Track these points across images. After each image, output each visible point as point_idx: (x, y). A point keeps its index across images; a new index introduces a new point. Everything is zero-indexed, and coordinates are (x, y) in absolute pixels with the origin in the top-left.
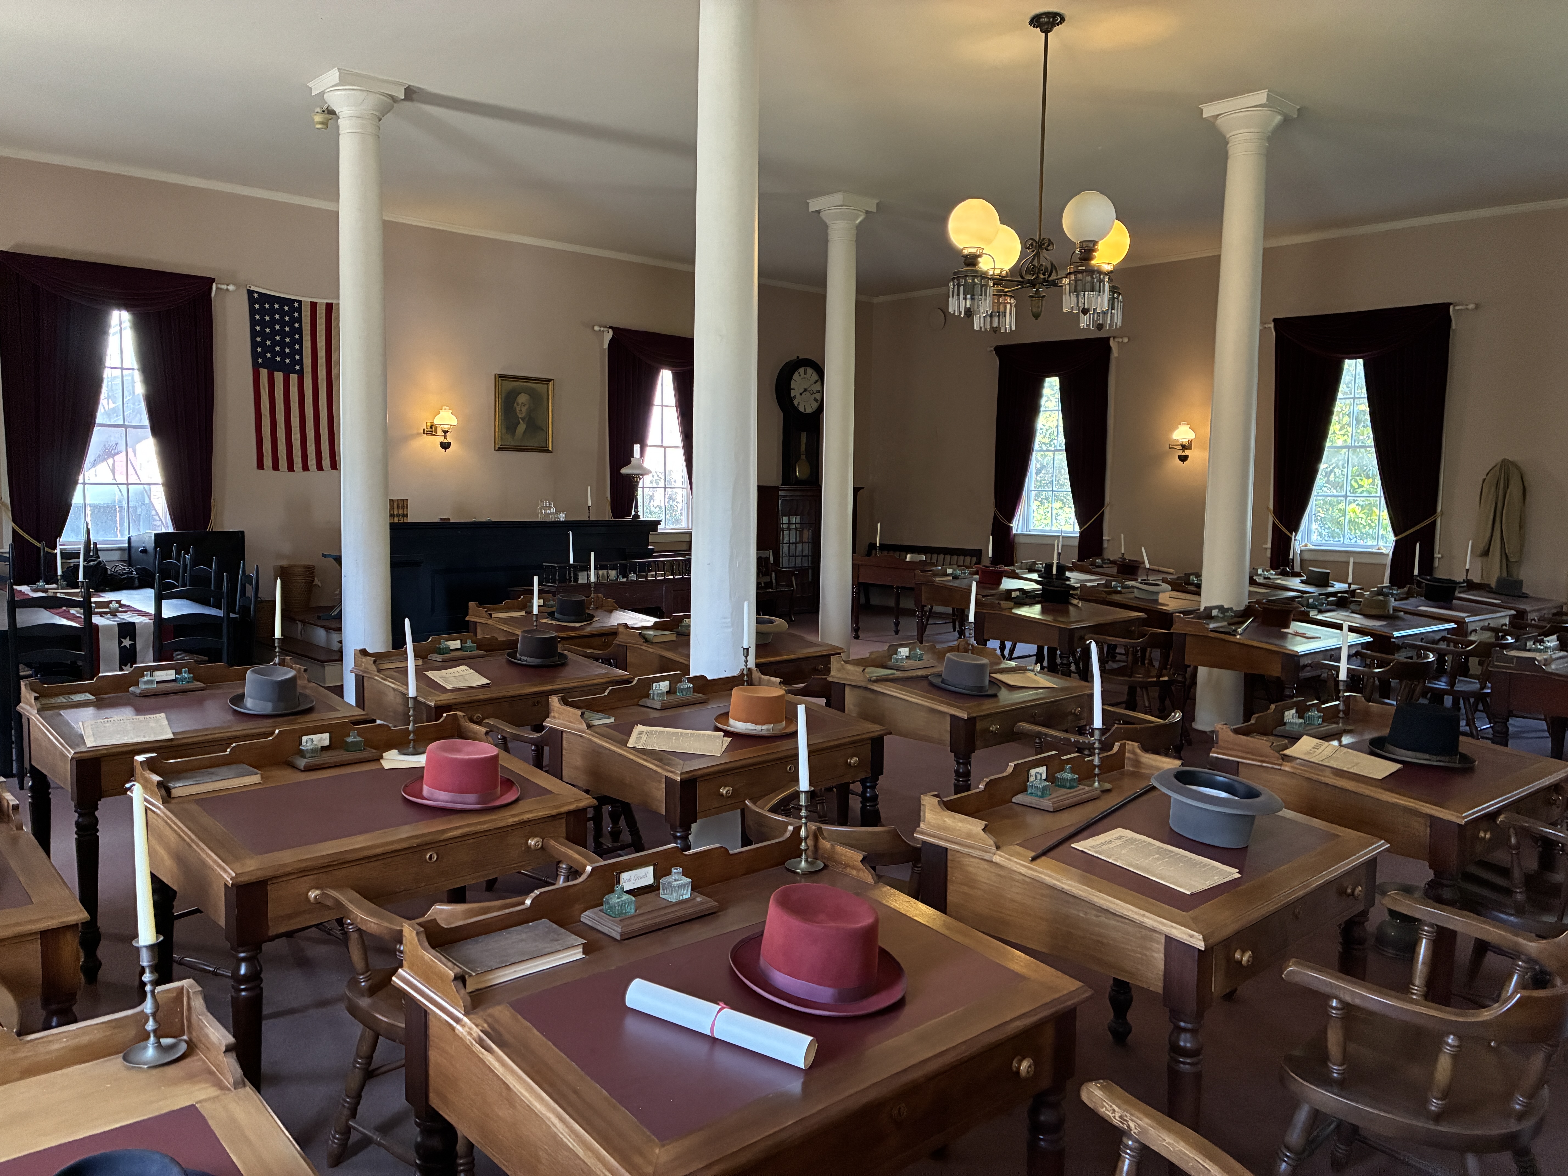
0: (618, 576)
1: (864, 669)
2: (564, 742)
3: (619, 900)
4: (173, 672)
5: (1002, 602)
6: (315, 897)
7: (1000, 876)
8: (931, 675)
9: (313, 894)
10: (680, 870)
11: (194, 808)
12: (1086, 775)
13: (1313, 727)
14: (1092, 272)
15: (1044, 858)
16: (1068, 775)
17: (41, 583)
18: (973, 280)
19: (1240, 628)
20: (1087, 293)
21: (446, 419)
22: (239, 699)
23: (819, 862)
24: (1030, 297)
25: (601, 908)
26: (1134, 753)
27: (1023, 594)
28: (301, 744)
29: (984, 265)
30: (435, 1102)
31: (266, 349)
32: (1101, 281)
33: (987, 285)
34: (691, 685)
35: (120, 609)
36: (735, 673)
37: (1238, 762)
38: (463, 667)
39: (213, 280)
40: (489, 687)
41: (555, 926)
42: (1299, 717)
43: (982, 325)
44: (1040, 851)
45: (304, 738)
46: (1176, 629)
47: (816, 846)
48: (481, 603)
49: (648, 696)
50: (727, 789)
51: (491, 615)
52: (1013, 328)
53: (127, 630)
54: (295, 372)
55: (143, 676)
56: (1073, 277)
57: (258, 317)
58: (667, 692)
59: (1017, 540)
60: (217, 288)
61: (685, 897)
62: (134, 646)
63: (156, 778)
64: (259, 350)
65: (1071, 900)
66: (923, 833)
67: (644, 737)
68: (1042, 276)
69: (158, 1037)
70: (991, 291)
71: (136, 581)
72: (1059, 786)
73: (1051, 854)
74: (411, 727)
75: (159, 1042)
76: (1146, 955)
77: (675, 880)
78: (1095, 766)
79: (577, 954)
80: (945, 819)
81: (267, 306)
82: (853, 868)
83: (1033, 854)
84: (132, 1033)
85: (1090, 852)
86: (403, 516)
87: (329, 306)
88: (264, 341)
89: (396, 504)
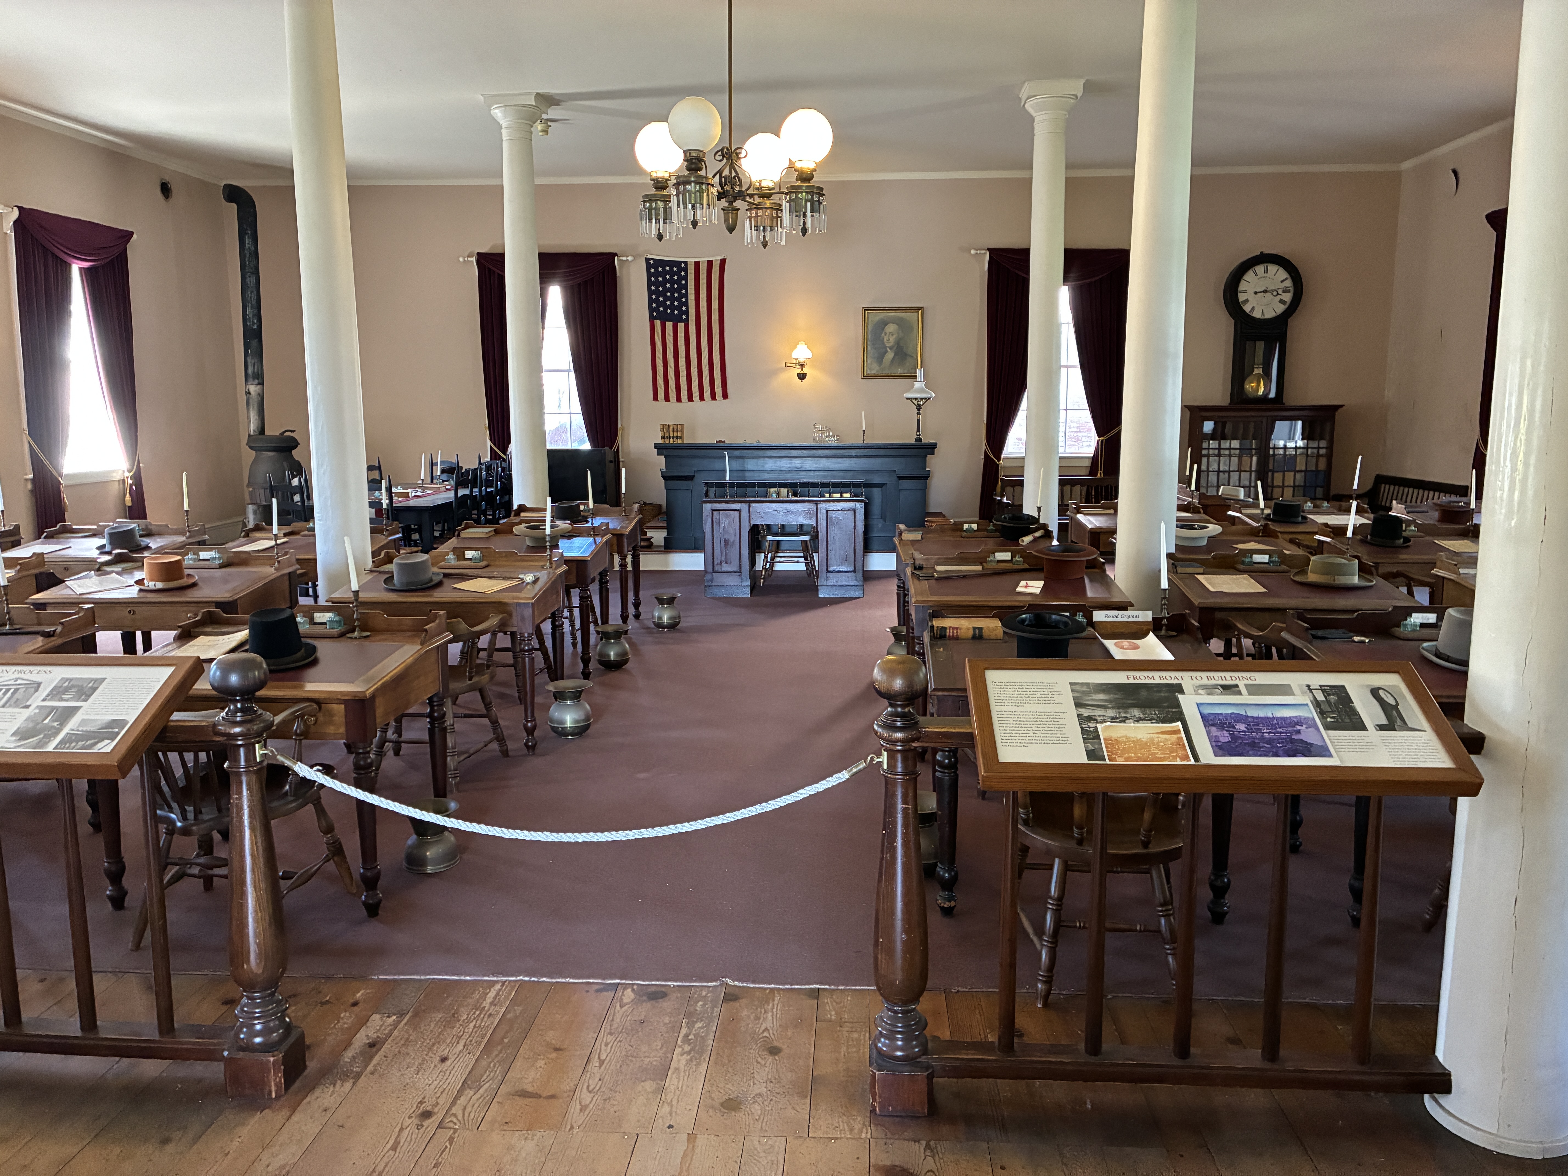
0: (788, 494)
21: (802, 352)
31: (659, 304)
39: (616, 254)
54: (681, 321)
57: (653, 279)
60: (620, 261)
64: (654, 305)
81: (660, 269)
86: (677, 438)
87: (710, 263)
88: (658, 298)
89: (671, 428)
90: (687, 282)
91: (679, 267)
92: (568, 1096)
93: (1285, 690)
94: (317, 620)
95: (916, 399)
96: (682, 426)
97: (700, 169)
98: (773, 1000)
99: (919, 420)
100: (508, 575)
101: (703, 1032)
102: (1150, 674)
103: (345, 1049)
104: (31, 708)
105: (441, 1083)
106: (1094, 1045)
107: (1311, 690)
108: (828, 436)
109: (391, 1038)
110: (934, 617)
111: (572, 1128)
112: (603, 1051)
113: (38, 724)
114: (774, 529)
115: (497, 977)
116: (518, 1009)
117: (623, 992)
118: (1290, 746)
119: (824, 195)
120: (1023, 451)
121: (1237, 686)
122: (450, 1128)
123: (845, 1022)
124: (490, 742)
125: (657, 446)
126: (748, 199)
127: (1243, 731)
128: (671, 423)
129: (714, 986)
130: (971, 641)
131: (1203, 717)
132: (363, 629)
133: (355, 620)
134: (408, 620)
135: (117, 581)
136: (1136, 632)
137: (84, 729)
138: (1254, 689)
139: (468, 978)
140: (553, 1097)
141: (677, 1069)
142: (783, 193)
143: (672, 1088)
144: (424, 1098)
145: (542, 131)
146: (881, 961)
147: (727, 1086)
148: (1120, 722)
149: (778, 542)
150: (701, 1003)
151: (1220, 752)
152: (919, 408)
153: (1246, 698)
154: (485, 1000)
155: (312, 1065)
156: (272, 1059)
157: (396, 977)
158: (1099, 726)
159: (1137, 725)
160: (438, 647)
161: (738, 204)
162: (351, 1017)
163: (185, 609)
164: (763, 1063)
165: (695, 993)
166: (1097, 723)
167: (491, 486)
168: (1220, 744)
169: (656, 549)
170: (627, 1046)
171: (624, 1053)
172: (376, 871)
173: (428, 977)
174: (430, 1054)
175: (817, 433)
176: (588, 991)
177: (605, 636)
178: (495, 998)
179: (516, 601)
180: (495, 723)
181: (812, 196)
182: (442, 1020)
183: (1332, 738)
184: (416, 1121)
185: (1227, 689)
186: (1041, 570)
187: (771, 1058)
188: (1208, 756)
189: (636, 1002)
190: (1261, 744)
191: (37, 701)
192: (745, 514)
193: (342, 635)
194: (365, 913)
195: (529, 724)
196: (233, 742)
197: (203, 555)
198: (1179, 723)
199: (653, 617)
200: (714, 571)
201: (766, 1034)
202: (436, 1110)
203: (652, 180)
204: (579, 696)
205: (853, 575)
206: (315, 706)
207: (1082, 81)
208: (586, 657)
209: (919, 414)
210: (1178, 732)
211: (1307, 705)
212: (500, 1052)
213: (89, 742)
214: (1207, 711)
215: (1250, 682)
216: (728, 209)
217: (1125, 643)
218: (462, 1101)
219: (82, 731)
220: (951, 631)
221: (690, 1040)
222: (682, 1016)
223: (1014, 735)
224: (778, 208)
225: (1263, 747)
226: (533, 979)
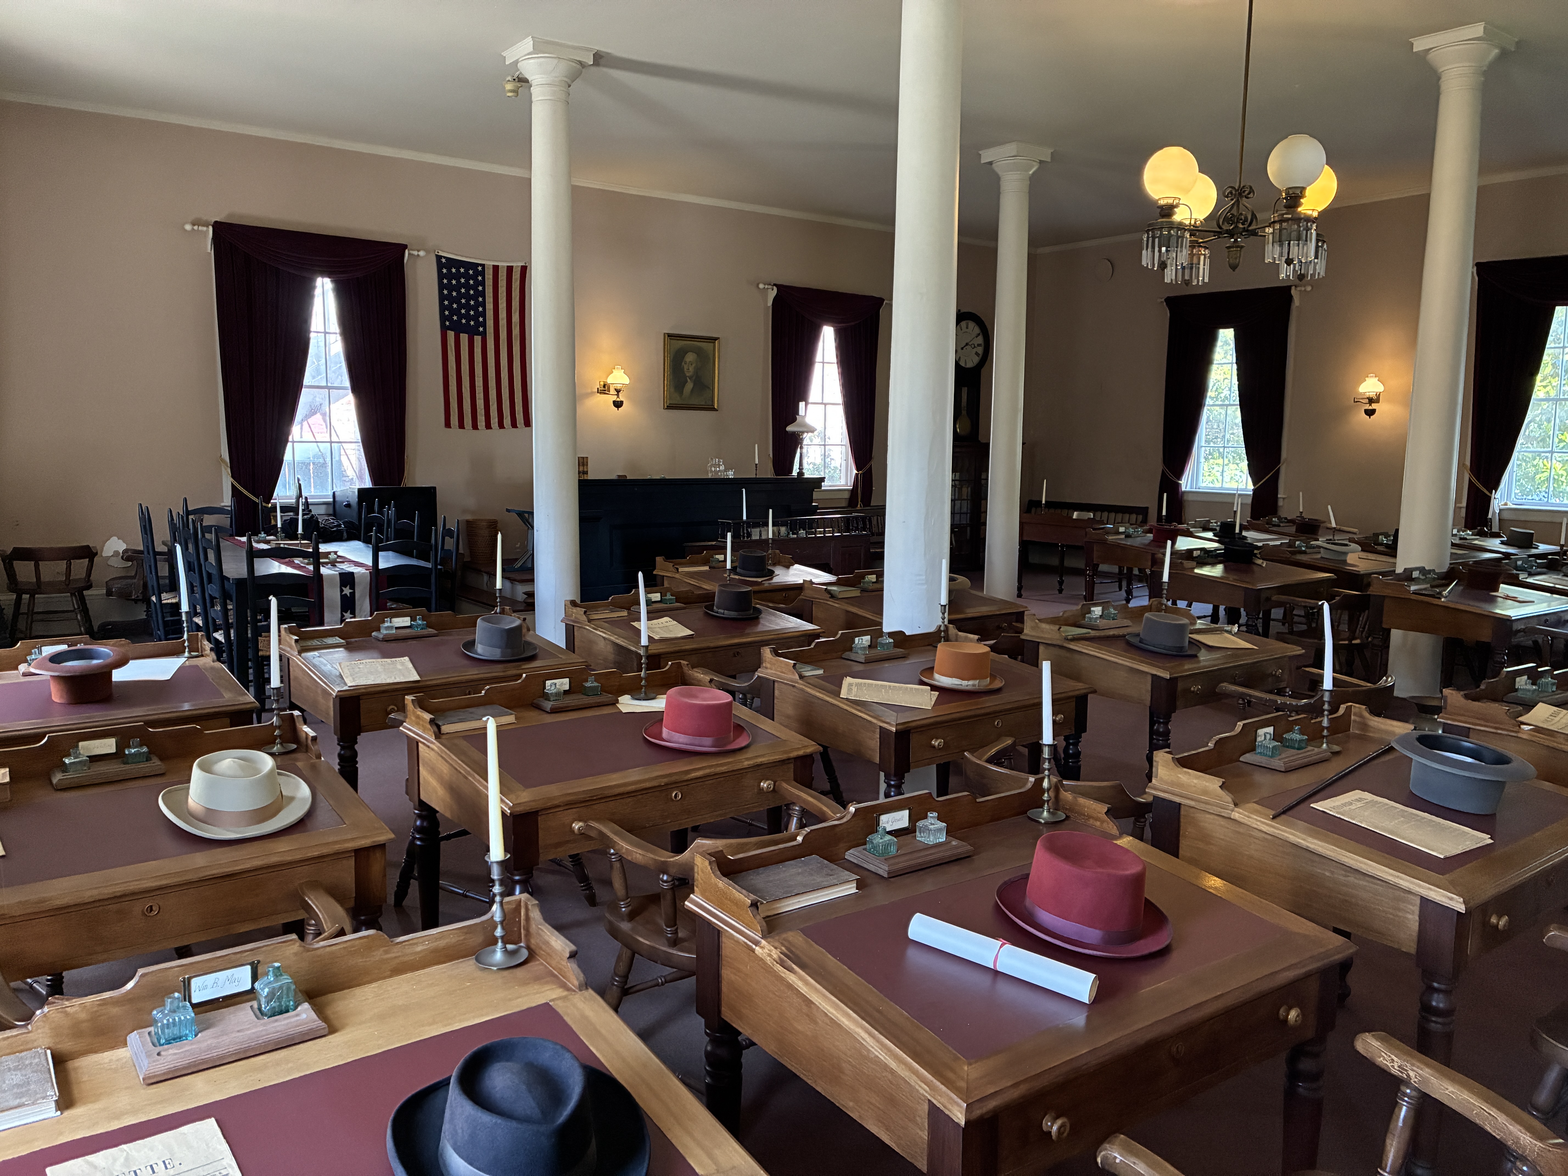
0: (788, 533)
1: (1060, 628)
2: (776, 692)
3: (881, 841)
4: (408, 619)
5: (1185, 562)
6: (579, 828)
7: (1239, 833)
8: (1128, 634)
9: (576, 826)
10: (935, 814)
11: (464, 744)
12: (1315, 736)
13: (1547, 694)
14: (1298, 219)
15: (1283, 817)
16: (1296, 736)
17: (263, 535)
18: (1169, 232)
19: (1445, 591)
20: (1292, 242)
21: (619, 378)
22: (470, 645)
23: (1059, 813)
24: (1228, 248)
25: (864, 847)
26: (1361, 716)
27: (1205, 553)
28: (544, 688)
29: (1180, 216)
30: (727, 1015)
31: (453, 312)
32: (1308, 229)
33: (1183, 237)
34: (891, 640)
35: (338, 560)
36: (932, 629)
37: (1469, 728)
38: (666, 619)
39: (405, 247)
40: (693, 638)
41: (826, 862)
42: (1533, 684)
43: (1174, 278)
44: (1280, 810)
45: (548, 683)
46: (1373, 590)
47: (1057, 797)
48: (668, 558)
49: (851, 649)
50: (939, 741)
51: (677, 569)
52: (1206, 280)
53: (347, 579)
54: (479, 334)
55: (384, 622)
56: (1277, 226)
57: (445, 281)
58: (869, 646)
59: (1186, 497)
60: (409, 254)
61: (941, 840)
62: (353, 594)
63: (427, 716)
64: (447, 313)
65: (1317, 859)
66: (1155, 789)
67: (855, 689)
68: (1241, 226)
69: (505, 943)
70: (1188, 242)
71: (345, 534)
72: (1288, 747)
73: (1290, 813)
74: (642, 674)
75: (505, 947)
76: (1397, 916)
77: (932, 824)
78: (1324, 728)
79: (850, 889)
80: (1180, 776)
81: (454, 270)
82: (1097, 819)
83: (1273, 812)
84: (478, 939)
85: (1331, 813)
87: (510, 269)
88: (451, 304)
90: (484, 289)
91: (477, 270)
216: (1232, 247)
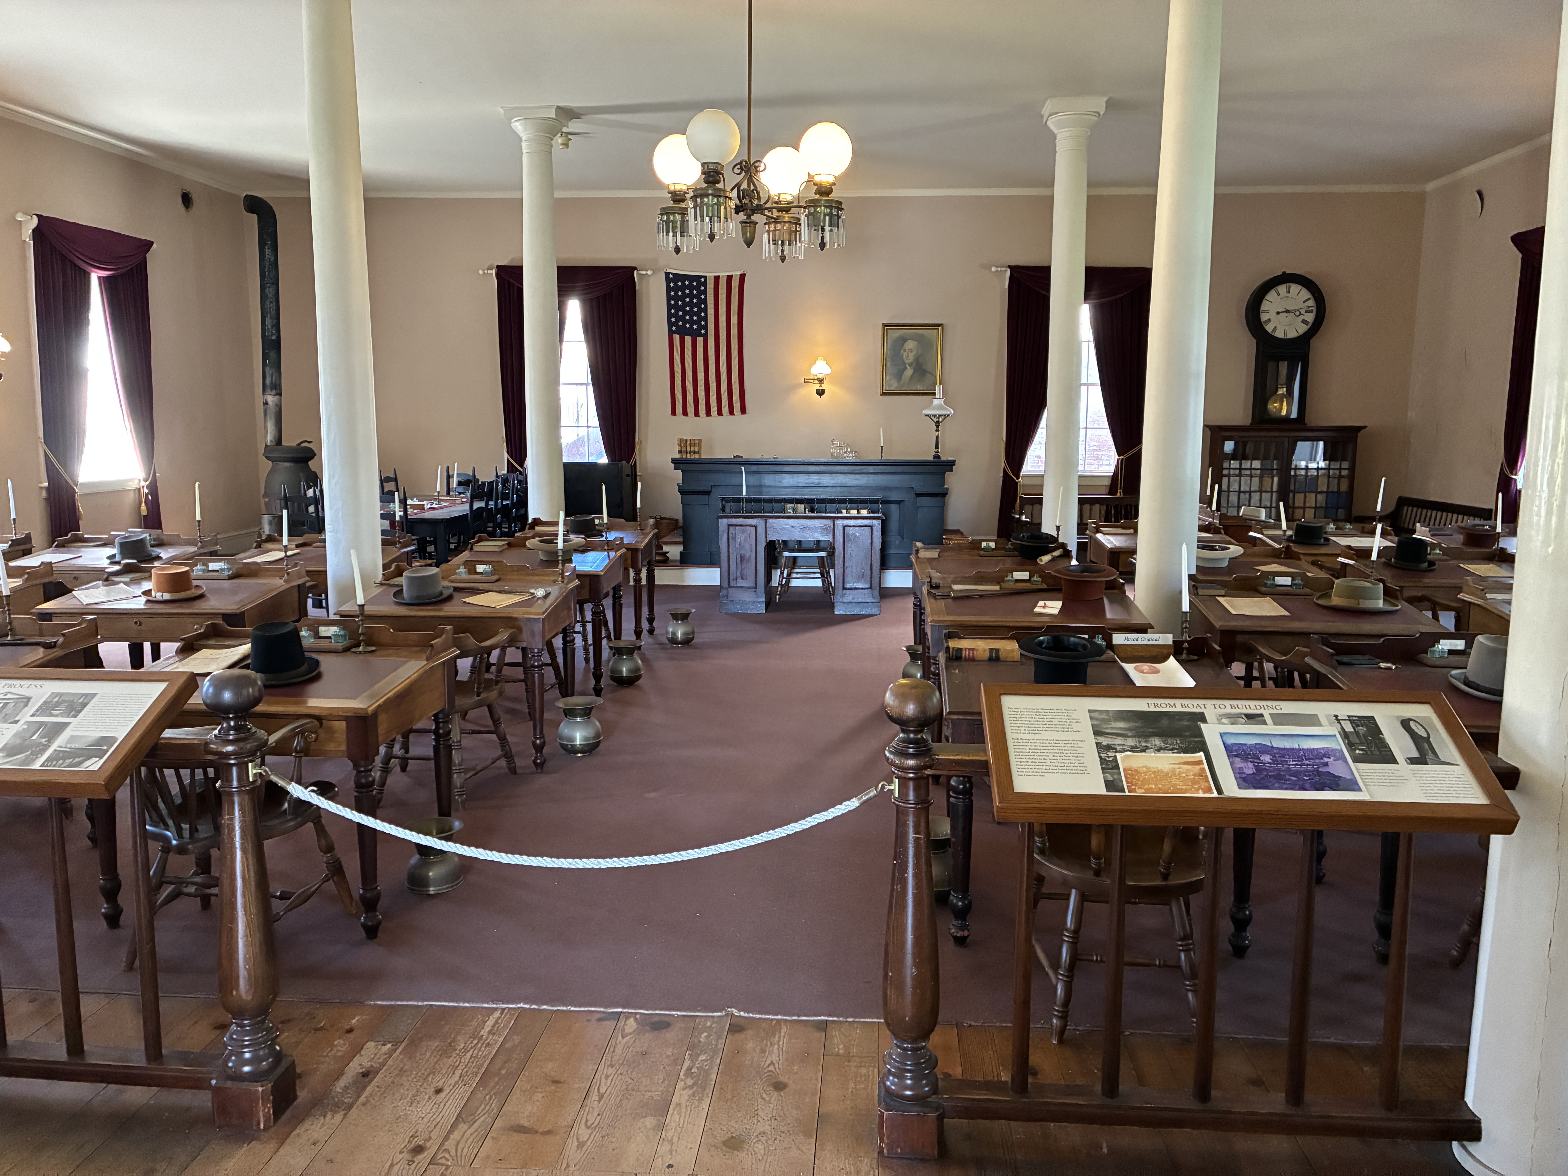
21: (821, 368)
31: (679, 318)
39: (635, 268)
54: (701, 335)
57: (672, 293)
60: (639, 274)
64: (673, 320)
81: (680, 284)
86: (695, 452)
87: (730, 278)
88: (677, 312)
89: (688, 443)
90: (706, 297)
91: (699, 281)
92: (565, 1132)
93: (1311, 720)
94: (322, 634)
95: (935, 416)
96: (700, 440)
97: (718, 182)
98: (780, 1033)
99: (937, 437)
100: (519, 589)
101: (706, 1065)
102: (1172, 702)
103: (338, 1078)
104: (20, 723)
105: (434, 1117)
106: (1111, 1087)
107: (1338, 721)
108: (846, 452)
109: (385, 1068)
110: (949, 638)
111: (568, 1166)
112: (603, 1084)
113: (26, 740)
114: (791, 545)
115: (497, 1004)
116: (517, 1039)
117: (625, 1022)
118: (1317, 779)
119: (843, 209)
120: (1043, 469)
121: (1262, 715)
122: (442, 1165)
123: (853, 1057)
124: (498, 759)
125: (674, 461)
126: (766, 212)
127: (1268, 763)
128: (688, 438)
129: (719, 1016)
130: (987, 663)
131: (1226, 747)
132: (368, 644)
133: (360, 635)
134: (414, 635)
135: (126, 592)
136: (1156, 656)
137: (73, 746)
138: (1279, 719)
139: (467, 1005)
140: (549, 1132)
141: (679, 1105)
142: (801, 207)
143: (673, 1125)
144: (416, 1132)
145: (563, 144)
146: (890, 996)
147: (729, 1123)
148: (1141, 751)
149: (795, 558)
150: (705, 1034)
151: (1246, 784)
152: (938, 424)
153: (1271, 728)
154: (483, 1028)
155: (303, 1095)
156: (260, 1089)
157: (393, 1003)
158: (1119, 756)
159: (1158, 754)
160: (444, 663)
161: (756, 217)
162: (345, 1045)
163: (192, 620)
164: (768, 1099)
165: (699, 1024)
166: (1116, 752)
167: (507, 499)
168: (1244, 776)
169: (672, 564)
170: (628, 1079)
171: (624, 1087)
172: (375, 893)
173: (426, 1003)
174: (425, 1085)
175: (835, 449)
176: (588, 1020)
177: (618, 652)
178: (493, 1026)
179: (526, 616)
180: (503, 740)
181: (831, 210)
182: (438, 1049)
183: (1362, 771)
184: (407, 1156)
185: (1251, 718)
186: (1059, 590)
187: (776, 1094)
188: (1232, 789)
189: (637, 1032)
190: (1288, 777)
191: (26, 716)
192: (761, 530)
193: (347, 650)
194: (364, 934)
195: (538, 741)
196: (225, 761)
197: (213, 566)
198: (1202, 754)
199: (667, 632)
200: (729, 587)
201: (771, 1068)
202: (428, 1144)
203: (669, 193)
204: (589, 714)
205: (869, 591)
206: (316, 722)
207: (1106, 99)
208: (598, 672)
209: (937, 430)
210: (1200, 763)
211: (1335, 735)
212: (496, 1084)
213: (77, 760)
214: (1231, 741)
215: (1275, 711)
216: (745, 223)
217: (1145, 666)
218: (456, 1136)
219: (70, 748)
220: (967, 653)
221: (693, 1073)
222: (685, 1048)
223: (1031, 764)
224: (797, 222)
225: (1289, 780)
226: (533, 1007)
